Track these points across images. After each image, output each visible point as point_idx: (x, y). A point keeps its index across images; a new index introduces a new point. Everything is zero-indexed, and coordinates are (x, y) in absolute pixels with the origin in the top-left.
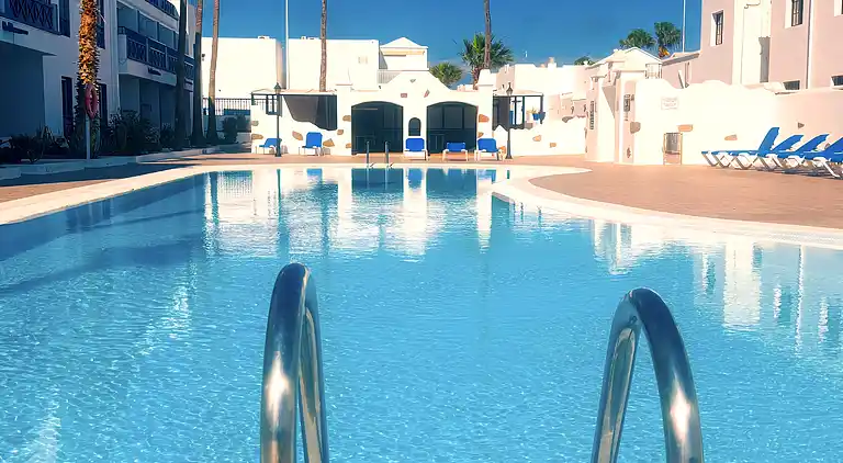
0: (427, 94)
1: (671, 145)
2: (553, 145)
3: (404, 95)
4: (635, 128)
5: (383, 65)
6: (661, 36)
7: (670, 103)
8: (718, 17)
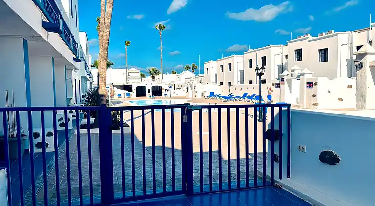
0: (151, 84)
1: (203, 94)
3: (147, 85)
4: (196, 92)
7: (202, 88)
8: (207, 69)
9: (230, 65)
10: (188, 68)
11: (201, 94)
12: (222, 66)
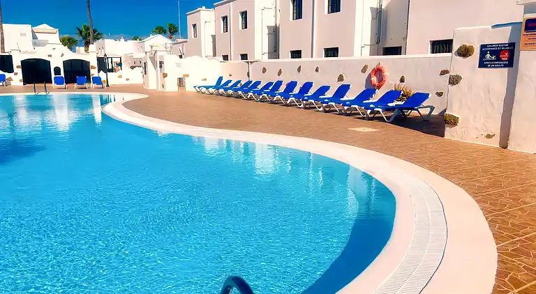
0: (62, 55)
1: (181, 82)
2: (127, 79)
3: (50, 56)
4: (165, 75)
5: (34, 37)
6: (170, 30)
7: (179, 65)
8: (194, 26)
9: (244, 14)
10: (161, 31)
11: (176, 82)
12: (225, 19)
